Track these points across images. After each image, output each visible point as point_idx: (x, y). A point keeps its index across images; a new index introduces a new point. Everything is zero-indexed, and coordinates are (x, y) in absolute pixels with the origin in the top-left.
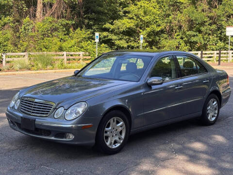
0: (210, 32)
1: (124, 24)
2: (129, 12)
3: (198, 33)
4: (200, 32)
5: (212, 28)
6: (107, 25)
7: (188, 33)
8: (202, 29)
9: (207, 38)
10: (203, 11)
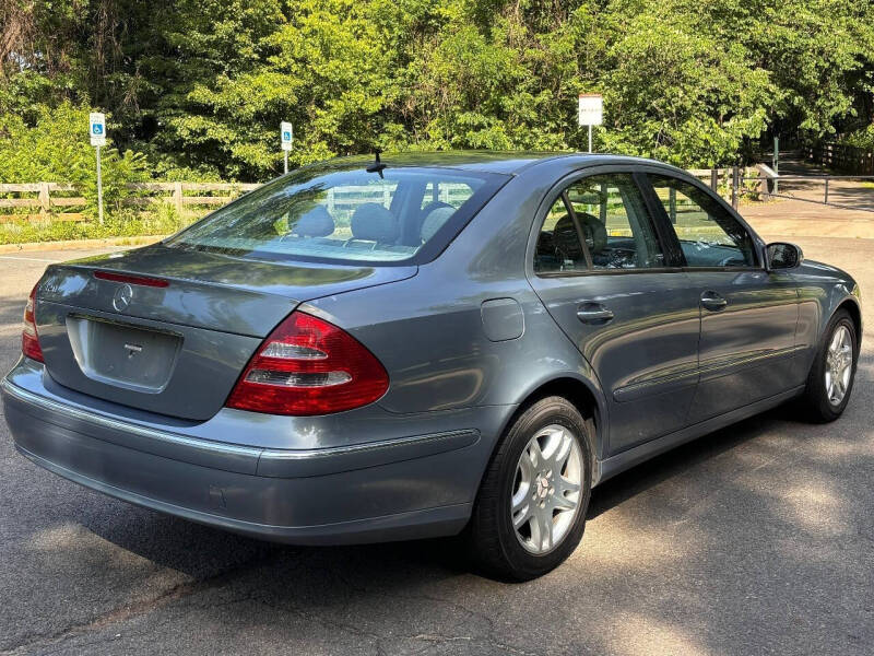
0: (533, 115)
1: (260, 88)
2: (276, 51)
3: (493, 120)
4: (500, 112)
5: (538, 100)
6: (200, 93)
7: (463, 118)
8: (508, 103)
9: (523, 136)
10: (508, 42)
